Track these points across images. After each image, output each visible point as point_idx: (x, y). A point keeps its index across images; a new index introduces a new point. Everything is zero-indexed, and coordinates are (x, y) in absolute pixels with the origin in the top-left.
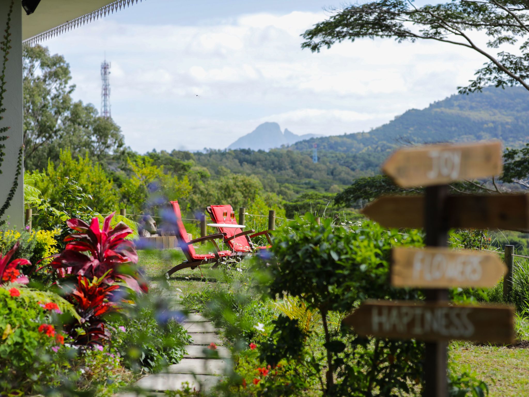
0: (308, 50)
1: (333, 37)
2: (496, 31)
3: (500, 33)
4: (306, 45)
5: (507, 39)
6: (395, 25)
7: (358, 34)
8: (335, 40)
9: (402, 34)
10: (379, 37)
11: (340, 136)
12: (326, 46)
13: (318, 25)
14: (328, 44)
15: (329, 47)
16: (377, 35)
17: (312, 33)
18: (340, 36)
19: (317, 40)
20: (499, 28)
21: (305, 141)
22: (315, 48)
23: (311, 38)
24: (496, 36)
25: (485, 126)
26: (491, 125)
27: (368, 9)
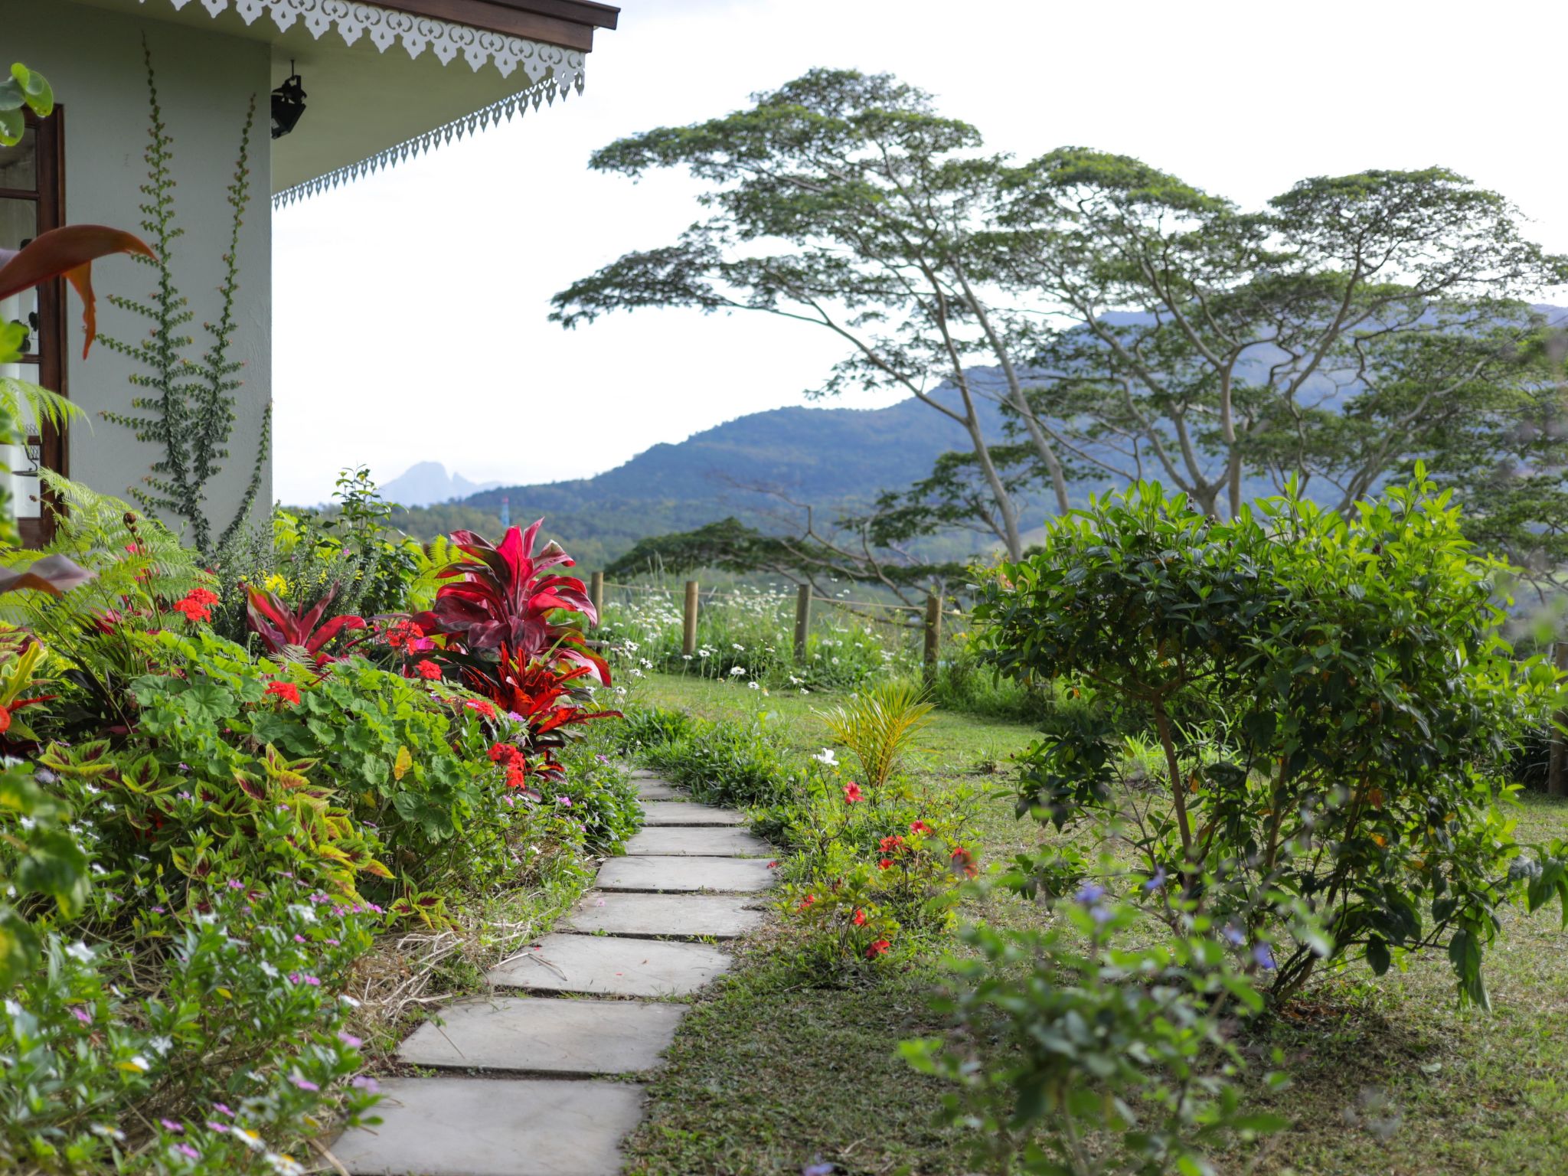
0: (559, 324)
1: (598, 305)
2: (859, 302)
3: (864, 303)
4: (555, 317)
5: (876, 315)
6: (700, 287)
7: (640, 301)
8: (601, 310)
9: (711, 303)
10: (672, 307)
11: (545, 486)
12: (587, 320)
13: (575, 285)
14: (591, 316)
15: (591, 321)
16: (671, 303)
17: (564, 298)
18: (607, 303)
19: (571, 309)
20: (864, 297)
21: (487, 493)
22: (568, 322)
23: (562, 306)
24: (860, 310)
25: (775, 471)
26: (784, 469)
27: (658, 258)
